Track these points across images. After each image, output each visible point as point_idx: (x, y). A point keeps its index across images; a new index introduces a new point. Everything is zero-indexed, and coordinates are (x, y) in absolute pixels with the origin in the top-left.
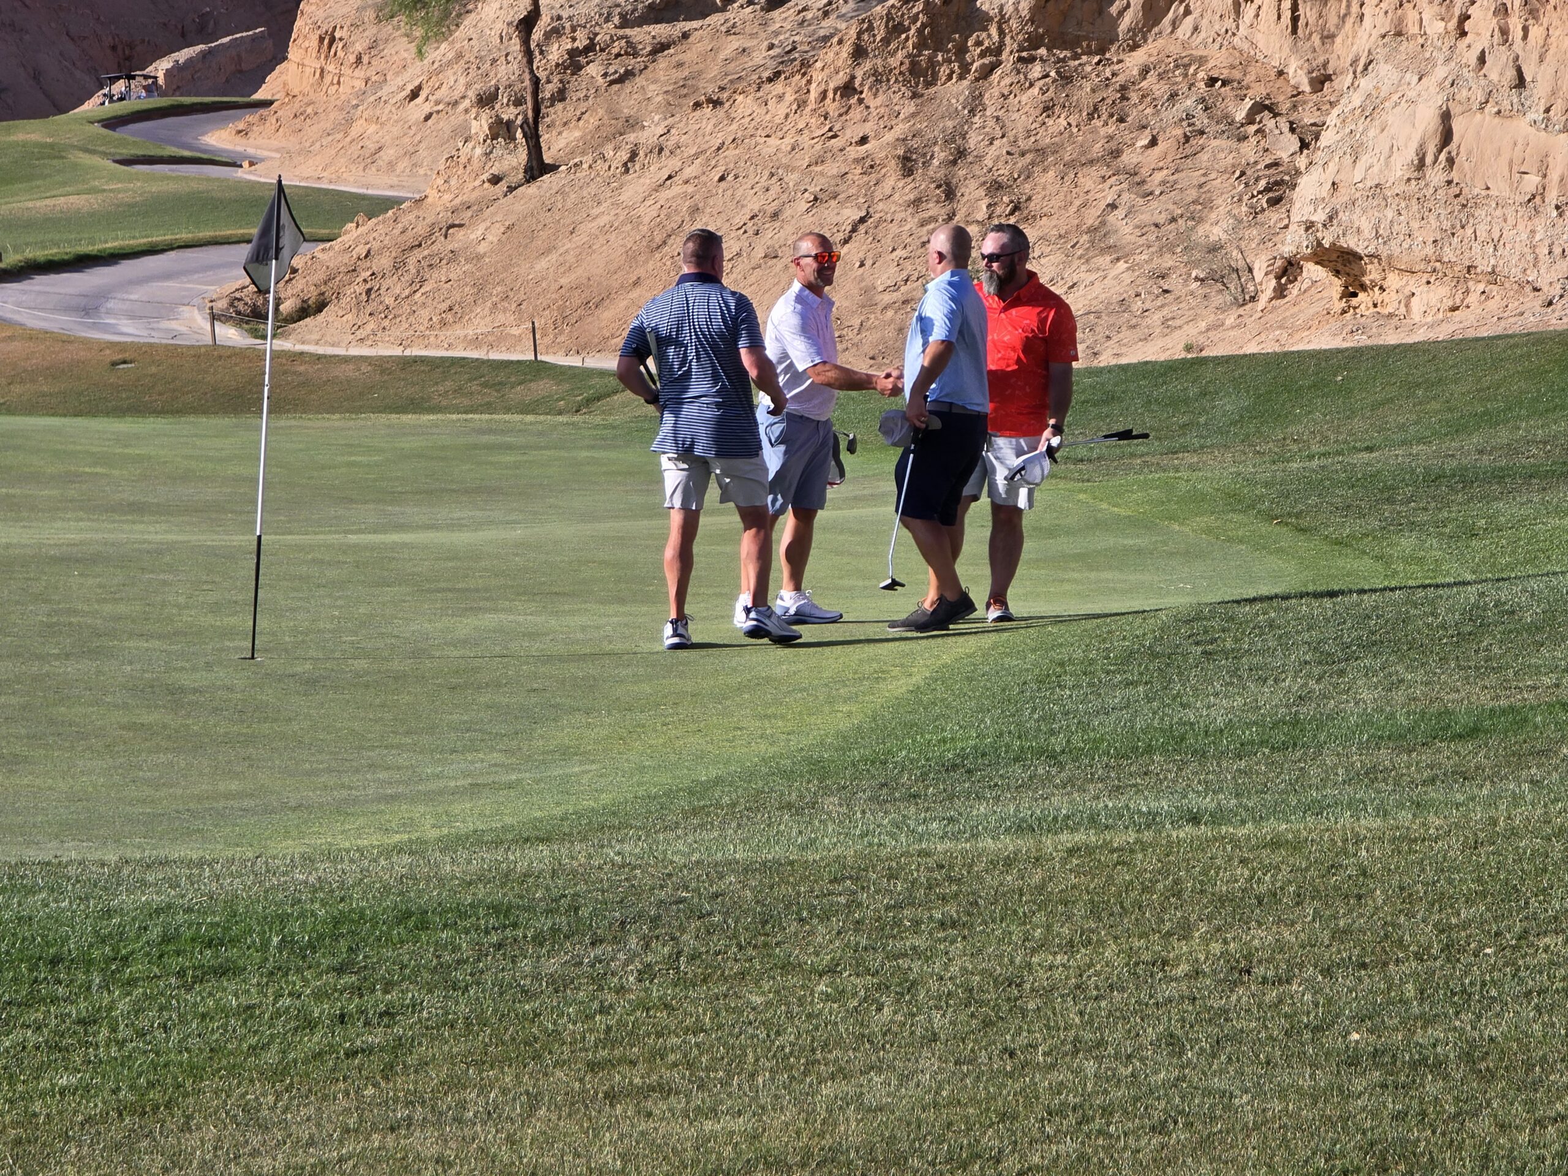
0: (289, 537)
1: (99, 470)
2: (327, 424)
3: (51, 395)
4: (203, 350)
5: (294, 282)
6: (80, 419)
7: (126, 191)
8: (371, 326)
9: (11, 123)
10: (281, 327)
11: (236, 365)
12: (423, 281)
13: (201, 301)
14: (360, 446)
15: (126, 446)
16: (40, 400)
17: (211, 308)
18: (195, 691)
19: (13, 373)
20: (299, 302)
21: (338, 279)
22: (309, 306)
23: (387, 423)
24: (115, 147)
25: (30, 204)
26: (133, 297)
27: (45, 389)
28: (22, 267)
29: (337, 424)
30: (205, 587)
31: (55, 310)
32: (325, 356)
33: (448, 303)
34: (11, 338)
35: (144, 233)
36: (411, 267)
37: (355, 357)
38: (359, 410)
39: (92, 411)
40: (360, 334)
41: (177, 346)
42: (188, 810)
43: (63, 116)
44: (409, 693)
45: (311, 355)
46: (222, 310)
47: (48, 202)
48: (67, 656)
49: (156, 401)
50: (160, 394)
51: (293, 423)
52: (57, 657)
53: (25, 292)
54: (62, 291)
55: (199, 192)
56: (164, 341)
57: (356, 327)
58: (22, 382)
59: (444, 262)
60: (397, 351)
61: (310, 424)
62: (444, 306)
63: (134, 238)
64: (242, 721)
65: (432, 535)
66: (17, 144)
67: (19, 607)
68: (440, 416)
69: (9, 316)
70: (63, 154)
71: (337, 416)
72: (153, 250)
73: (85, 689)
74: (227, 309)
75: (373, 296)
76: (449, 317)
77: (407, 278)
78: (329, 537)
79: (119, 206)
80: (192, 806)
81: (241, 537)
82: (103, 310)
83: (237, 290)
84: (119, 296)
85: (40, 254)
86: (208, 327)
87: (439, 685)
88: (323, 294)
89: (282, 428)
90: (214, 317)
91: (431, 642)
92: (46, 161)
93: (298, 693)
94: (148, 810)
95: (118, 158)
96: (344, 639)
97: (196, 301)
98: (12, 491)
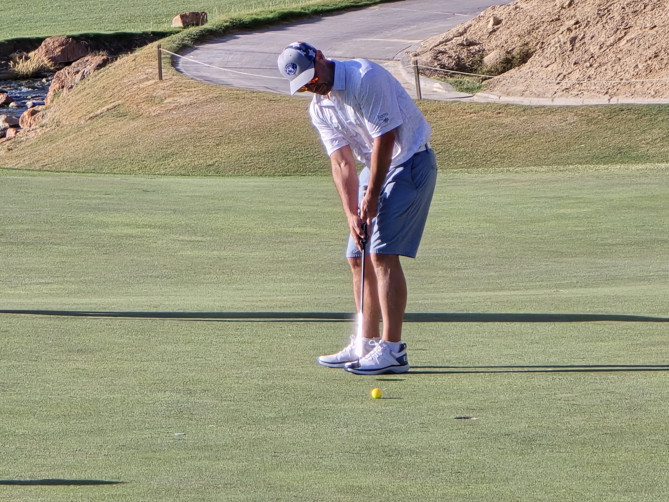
0: (501, 293)
1: (308, 229)
2: (535, 177)
3: (259, 154)
5: (498, 33)
8: (576, 75)
10: (486, 79)
11: (442, 118)
12: (627, 28)
13: (405, 55)
14: (568, 197)
16: (248, 160)
17: (416, 62)
18: (412, 452)
19: (220, 134)
20: (503, 53)
21: (542, 28)
22: (513, 58)
23: (596, 174)
26: (338, 53)
27: (252, 148)
28: (227, 27)
29: (545, 176)
30: (418, 346)
31: (261, 69)
32: (531, 108)
33: (654, 49)
34: (218, 99)
36: (616, 14)
37: (560, 107)
38: (566, 162)
39: (300, 171)
40: (566, 84)
44: (627, 450)
45: (517, 106)
46: (426, 64)
48: (284, 419)
51: (501, 176)
52: (274, 420)
53: (230, 52)
54: (267, 50)
57: (561, 76)
58: (230, 142)
59: (649, 8)
60: (604, 100)
61: (518, 177)
62: (650, 53)
64: (460, 483)
65: (645, 287)
67: (234, 371)
68: (648, 165)
69: (215, 76)
71: (545, 168)
73: (302, 452)
74: (432, 62)
75: (577, 45)
76: (655, 63)
77: (611, 25)
78: (541, 292)
81: (452, 295)
83: (441, 43)
86: (413, 82)
87: (657, 442)
88: (527, 44)
89: (490, 182)
90: (418, 72)
91: (647, 397)
93: (515, 452)
96: (560, 396)
97: (400, 56)
98: (224, 253)
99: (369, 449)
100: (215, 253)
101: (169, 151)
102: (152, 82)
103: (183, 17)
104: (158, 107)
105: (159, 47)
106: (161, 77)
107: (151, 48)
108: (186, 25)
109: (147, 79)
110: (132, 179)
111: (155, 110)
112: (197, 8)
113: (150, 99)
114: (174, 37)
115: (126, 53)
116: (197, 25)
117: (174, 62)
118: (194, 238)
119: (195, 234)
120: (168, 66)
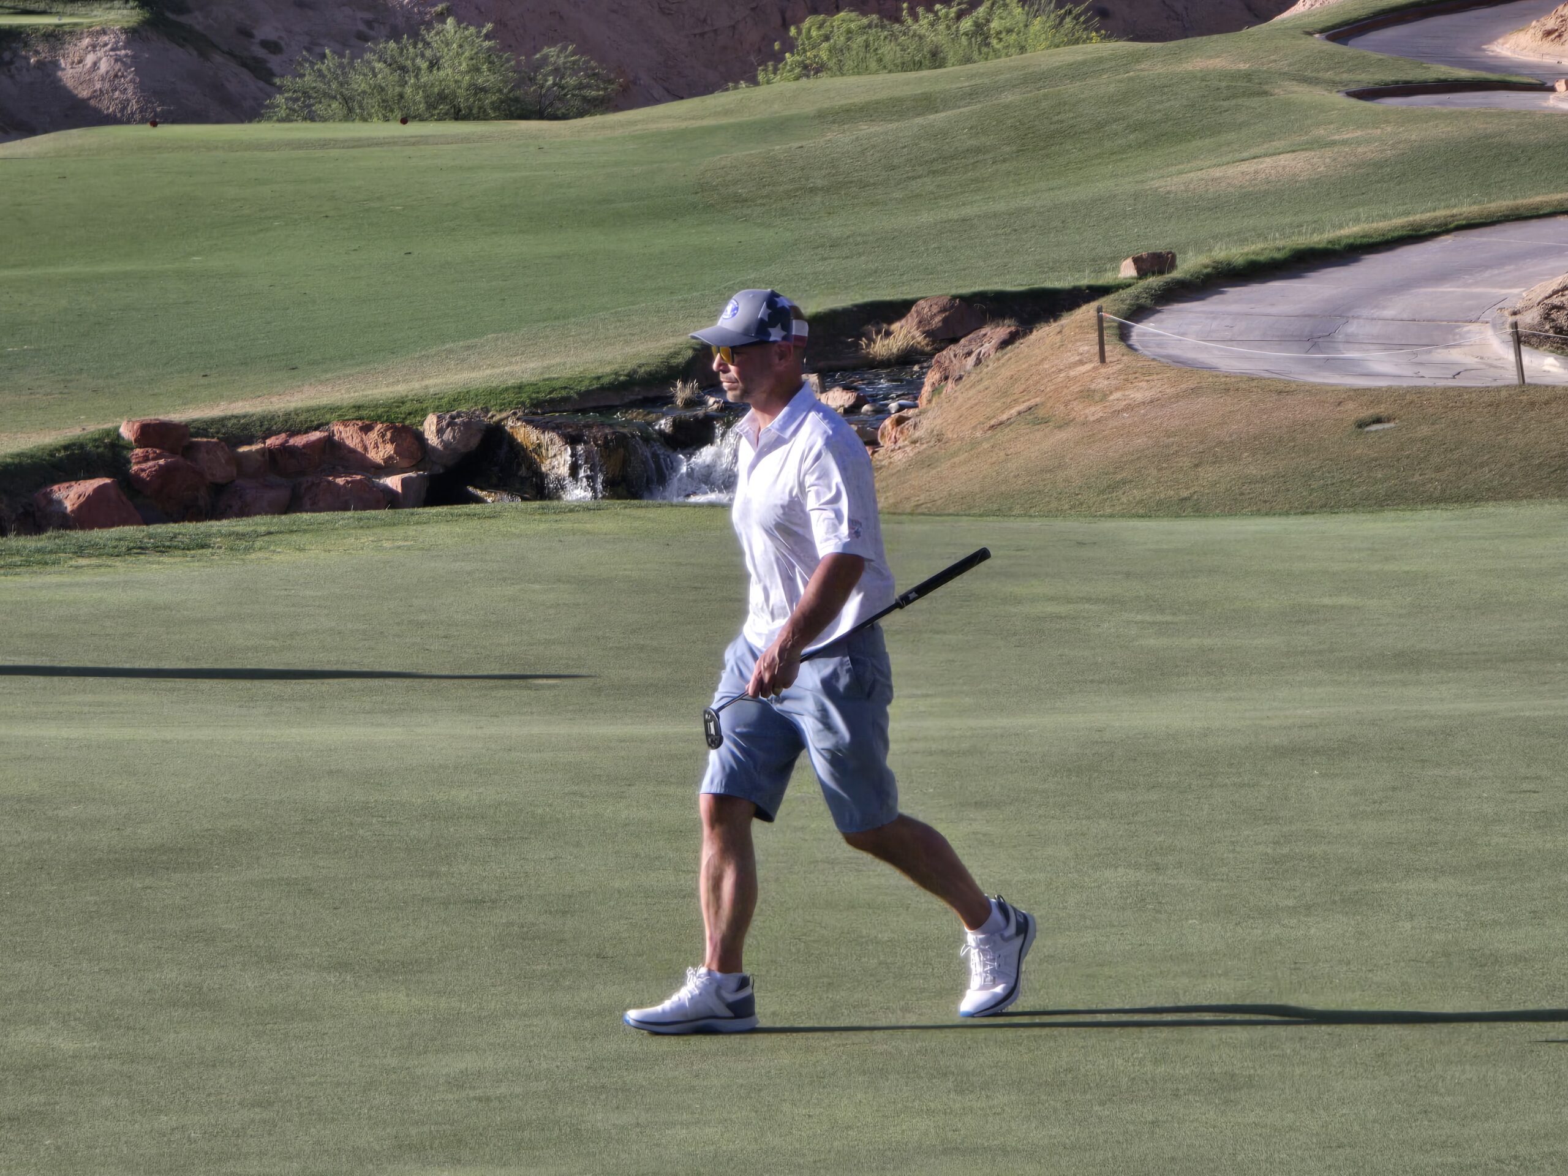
1: (1344, 600)
3: (1263, 480)
4: (1504, 394)
6: (1310, 519)
7: (1368, 141)
9: (1182, 42)
11: (1558, 415)
13: (1497, 313)
15: (1387, 559)
16: (1246, 489)
17: (1515, 325)
18: (1518, 959)
19: (1201, 448)
24: (1349, 71)
25: (1217, 173)
26: (1389, 313)
27: (1252, 470)
28: (1208, 276)
30: (1525, 786)
31: (1264, 341)
34: (1196, 391)
35: (1400, 209)
39: (1330, 505)
41: (1461, 391)
42: (1516, 1158)
43: (1264, 26)
46: (1532, 327)
47: (1245, 167)
48: (1309, 909)
49: (1431, 480)
50: (1438, 470)
52: (1293, 911)
53: (1214, 316)
54: (1271, 310)
55: (1486, 137)
56: (1442, 383)
58: (1217, 461)
63: (1385, 217)
66: (1193, 76)
67: (1227, 832)
69: (1191, 355)
70: (1266, 88)
72: (1415, 236)
73: (1340, 962)
74: (1541, 324)
79: (1359, 167)
80: (1522, 1150)
82: (1340, 337)
83: (1555, 292)
84: (1365, 312)
85: (1236, 253)
86: (1510, 356)
90: (1519, 340)
92: (1240, 101)
94: (1451, 1160)
95: (1354, 87)
97: (1489, 315)
98: (1208, 642)
99: (1447, 955)
100: (1194, 641)
101: (1119, 477)
102: (1088, 367)
103: (1137, 261)
104: (1099, 407)
105: (1099, 310)
106: (1103, 359)
107: (1086, 312)
108: (1142, 273)
109: (1081, 362)
110: (1060, 524)
111: (1094, 412)
112: (1159, 245)
113: (1087, 395)
114: (1123, 294)
115: (1047, 321)
116: (1161, 272)
117: (1124, 334)
118: (1159, 618)
119: (1162, 610)
120: (1115, 340)
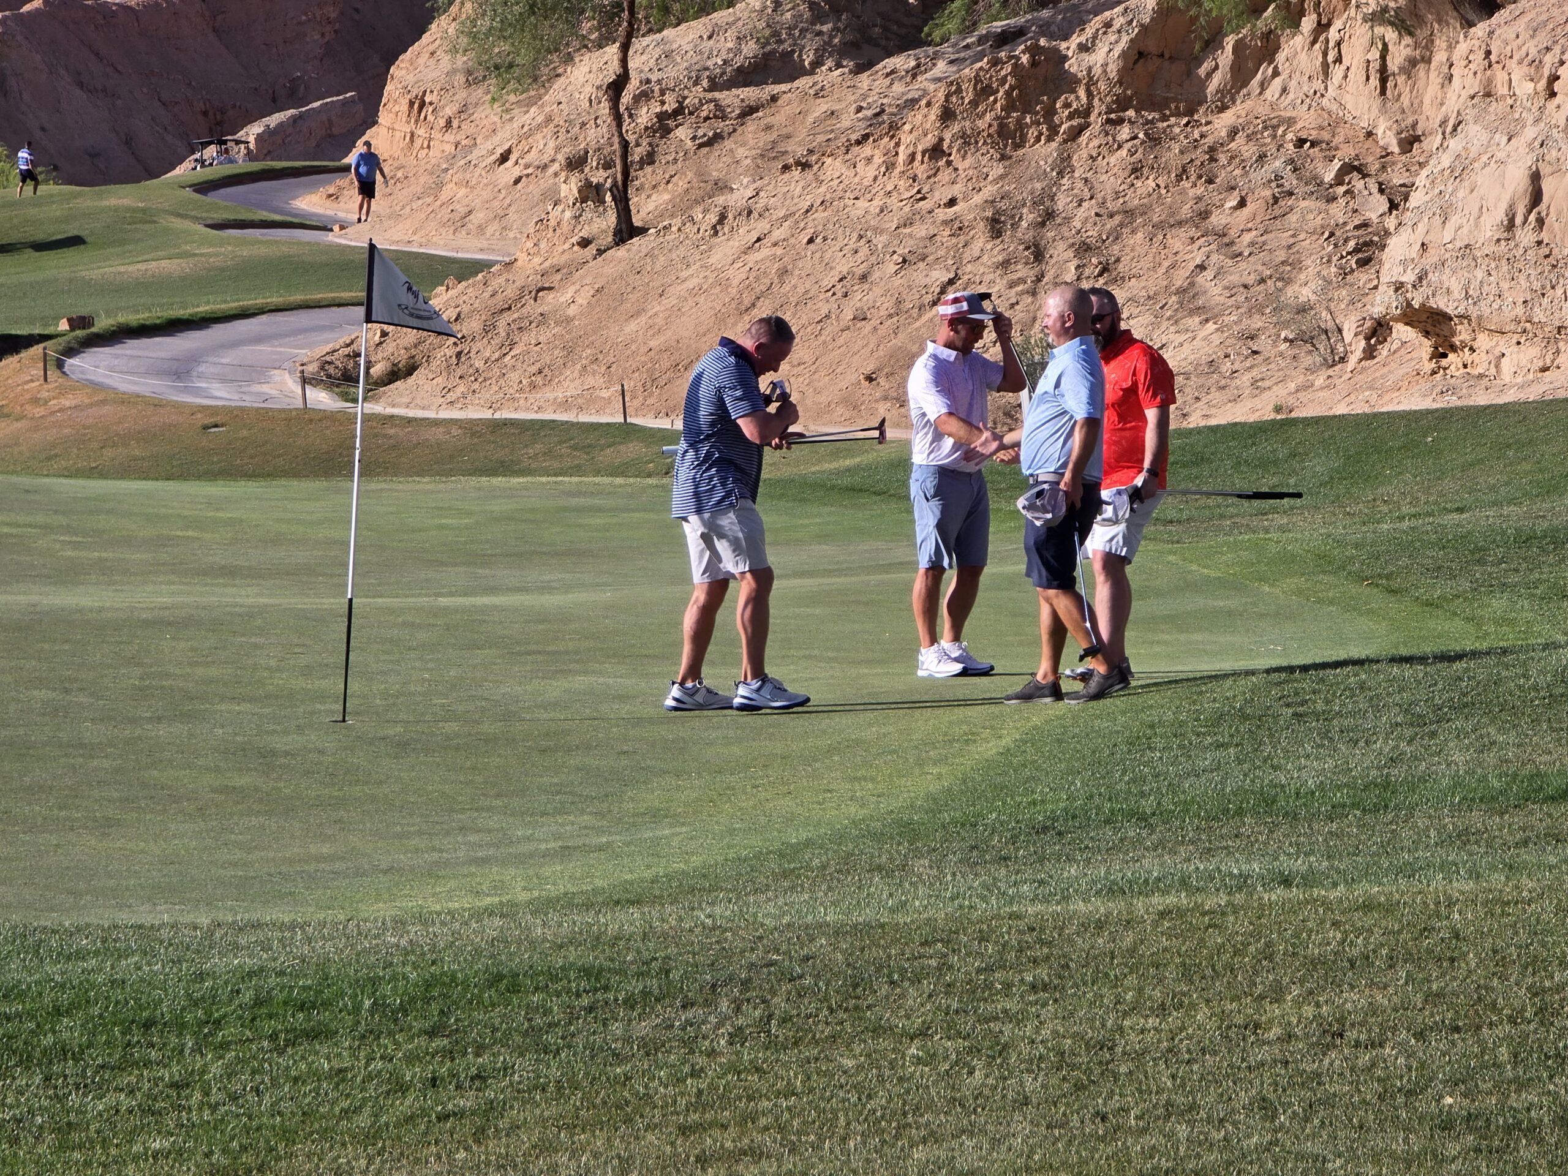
0: (380, 600)
1: (190, 533)
2: (417, 487)
3: (143, 458)
4: (294, 413)
5: (384, 345)
6: (171, 482)
7: (216, 255)
8: (461, 389)
9: (103, 188)
10: (372, 390)
11: (327, 428)
12: (512, 345)
13: (292, 364)
14: (450, 508)
15: (217, 510)
16: (132, 464)
17: (302, 372)
18: (287, 754)
19: (105, 437)
20: (389, 365)
21: (428, 342)
22: (399, 370)
23: (478, 485)
24: (206, 212)
25: (122, 269)
26: (225, 361)
27: (137, 452)
28: (114, 331)
29: (429, 487)
30: (296, 650)
31: (147, 374)
32: (416, 419)
33: (538, 365)
34: (104, 402)
35: (235, 297)
36: (501, 330)
37: (445, 420)
38: (450, 473)
39: (183, 475)
40: (451, 397)
41: (267, 410)
42: (280, 873)
43: (155, 181)
44: (499, 756)
45: (402, 418)
46: (313, 374)
47: (139, 266)
48: (159, 719)
49: (247, 464)
50: (251, 458)
51: (384, 486)
52: (150, 720)
53: (117, 356)
54: (154, 355)
55: (290, 256)
56: (256, 405)
57: (446, 390)
58: (114, 445)
59: (534, 325)
60: (487, 414)
61: (401, 486)
62: (534, 369)
63: (225, 302)
64: (334, 785)
65: (523, 598)
66: (109, 208)
67: (111, 670)
68: (529, 479)
69: (101, 380)
70: (155, 219)
71: (427, 479)
72: (244, 314)
73: (177, 752)
74: (318, 372)
75: (463, 359)
76: (539, 379)
77: (497, 341)
78: (420, 600)
79: (210, 270)
80: (284, 869)
81: (332, 600)
82: (195, 374)
83: (328, 353)
84: (211, 359)
85: (133, 318)
86: (299, 391)
87: (529, 748)
88: (413, 357)
89: (373, 491)
90: (305, 381)
91: (521, 705)
92: (138, 226)
93: (389, 756)
94: (240, 873)
95: (209, 222)
96: (435, 701)
97: (286, 365)
98: (104, 555)
100: (96, 554)
101: (52, 453)
102: (37, 383)
103: (70, 321)
104: (42, 409)
105: (45, 348)
106: (46, 380)
107: (37, 350)
108: (73, 328)
109: (32, 381)
110: (14, 479)
111: (39, 411)
112: (83, 311)
113: (35, 401)
114: (60, 340)
115: (12, 354)
116: (84, 328)
117: (60, 365)
118: (74, 539)
119: (76, 535)
120: (54, 368)
